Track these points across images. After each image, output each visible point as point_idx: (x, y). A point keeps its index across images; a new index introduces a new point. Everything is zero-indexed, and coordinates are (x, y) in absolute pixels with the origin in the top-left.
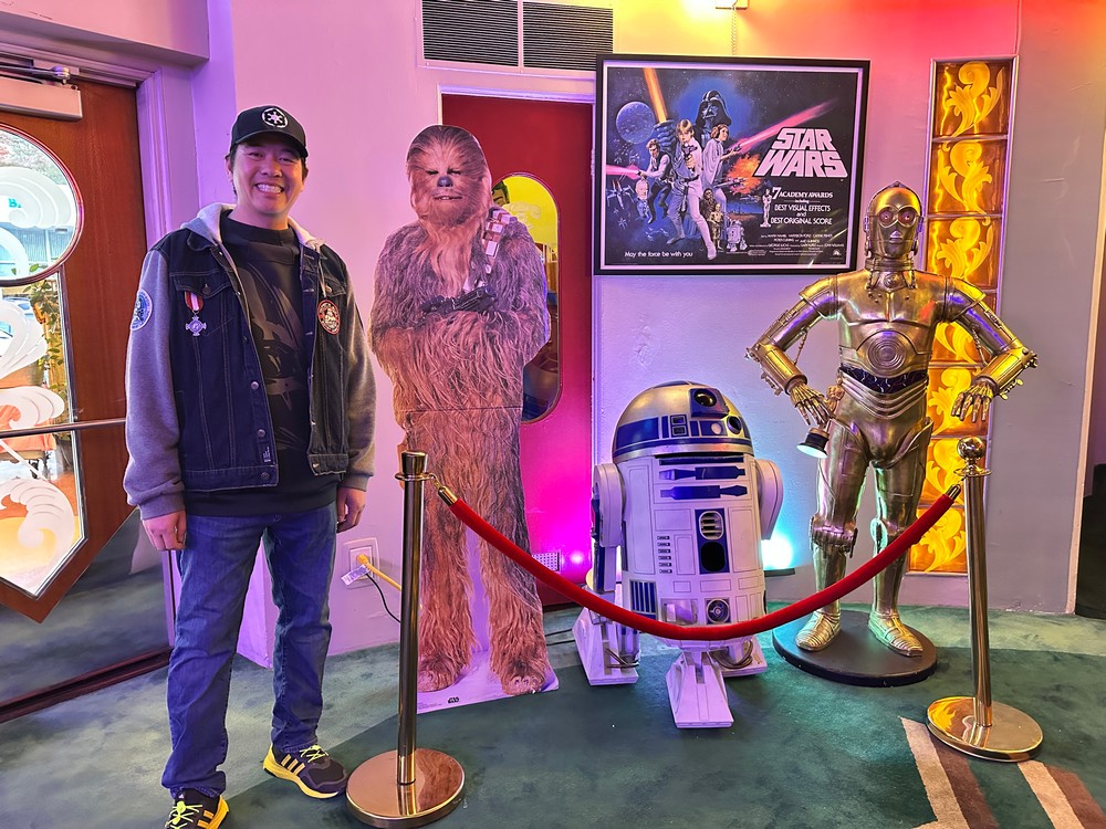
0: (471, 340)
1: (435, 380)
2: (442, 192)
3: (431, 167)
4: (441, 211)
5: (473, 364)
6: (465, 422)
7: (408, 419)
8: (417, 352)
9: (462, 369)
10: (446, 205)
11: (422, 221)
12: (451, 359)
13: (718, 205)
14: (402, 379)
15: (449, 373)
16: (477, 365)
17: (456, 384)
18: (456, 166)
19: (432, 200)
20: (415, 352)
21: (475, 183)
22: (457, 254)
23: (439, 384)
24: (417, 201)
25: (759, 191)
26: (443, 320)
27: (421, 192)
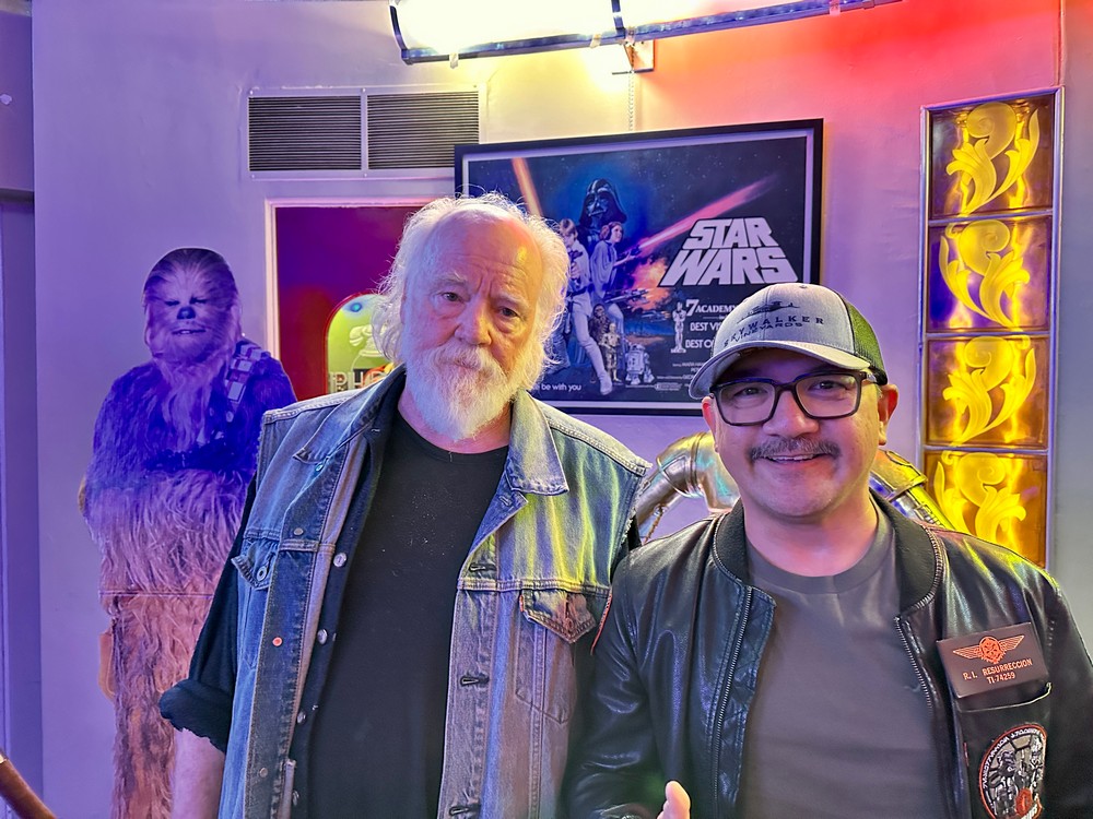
0: (200, 505)
1: (153, 555)
2: (182, 325)
3: (171, 297)
4: (178, 348)
5: (201, 536)
6: (184, 611)
7: (116, 602)
8: (135, 518)
9: (186, 542)
10: (186, 340)
11: (156, 360)
12: (175, 529)
13: (613, 325)
14: (113, 552)
15: (170, 547)
16: (205, 537)
17: (177, 561)
18: (201, 294)
19: (169, 335)
20: (132, 518)
21: (221, 313)
22: (193, 399)
23: (157, 561)
24: (152, 337)
25: (668, 305)
26: (169, 480)
27: (157, 325)
